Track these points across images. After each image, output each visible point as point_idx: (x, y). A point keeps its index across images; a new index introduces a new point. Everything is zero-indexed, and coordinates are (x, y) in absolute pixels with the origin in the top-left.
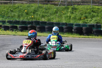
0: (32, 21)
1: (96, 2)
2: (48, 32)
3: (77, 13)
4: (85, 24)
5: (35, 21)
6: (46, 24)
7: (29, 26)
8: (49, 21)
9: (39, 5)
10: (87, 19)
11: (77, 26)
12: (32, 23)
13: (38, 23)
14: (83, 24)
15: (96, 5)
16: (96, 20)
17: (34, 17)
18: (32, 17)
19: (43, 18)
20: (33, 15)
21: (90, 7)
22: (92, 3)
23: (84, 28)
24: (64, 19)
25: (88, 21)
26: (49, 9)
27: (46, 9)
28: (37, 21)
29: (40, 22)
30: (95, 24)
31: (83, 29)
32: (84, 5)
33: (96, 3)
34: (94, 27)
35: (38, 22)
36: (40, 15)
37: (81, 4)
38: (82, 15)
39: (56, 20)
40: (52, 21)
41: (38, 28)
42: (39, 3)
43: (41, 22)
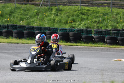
0: (8, 25)
1: (86, 2)
2: (27, 39)
3: (62, 15)
4: (72, 29)
5: (12, 25)
6: (24, 28)
7: (4, 30)
8: (28, 26)
9: (16, 5)
10: (75, 23)
11: (63, 31)
12: (7, 27)
13: (15, 27)
14: (70, 29)
15: (85, 6)
16: (85, 24)
17: (10, 19)
18: (8, 20)
19: (21, 21)
20: (9, 18)
21: (78, 8)
22: (81, 4)
23: (71, 33)
24: (46, 23)
25: (76, 26)
26: (28, 10)
27: (25, 11)
28: (13, 25)
29: (17, 27)
30: (84, 29)
31: (70, 35)
32: (71, 6)
33: (85, 4)
34: (83, 33)
35: (15, 25)
36: (17, 17)
37: (67, 5)
38: (69, 17)
39: (38, 23)
40: (31, 25)
41: (16, 34)
42: (16, 3)
43: (19, 26)
